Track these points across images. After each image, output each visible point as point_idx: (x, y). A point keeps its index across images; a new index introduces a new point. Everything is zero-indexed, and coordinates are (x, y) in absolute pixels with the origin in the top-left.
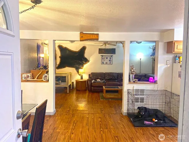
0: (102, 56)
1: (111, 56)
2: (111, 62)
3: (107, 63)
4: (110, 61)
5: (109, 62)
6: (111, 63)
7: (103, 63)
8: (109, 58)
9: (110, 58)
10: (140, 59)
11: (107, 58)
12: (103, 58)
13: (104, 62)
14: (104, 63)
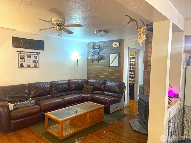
0: (20, 52)
1: (37, 53)
2: (38, 64)
3: (29, 66)
4: (35, 61)
5: (33, 63)
6: (38, 67)
7: (22, 65)
8: (33, 56)
9: (36, 57)
10: (77, 60)
11: (29, 57)
12: (22, 56)
13: (24, 64)
14: (25, 66)
